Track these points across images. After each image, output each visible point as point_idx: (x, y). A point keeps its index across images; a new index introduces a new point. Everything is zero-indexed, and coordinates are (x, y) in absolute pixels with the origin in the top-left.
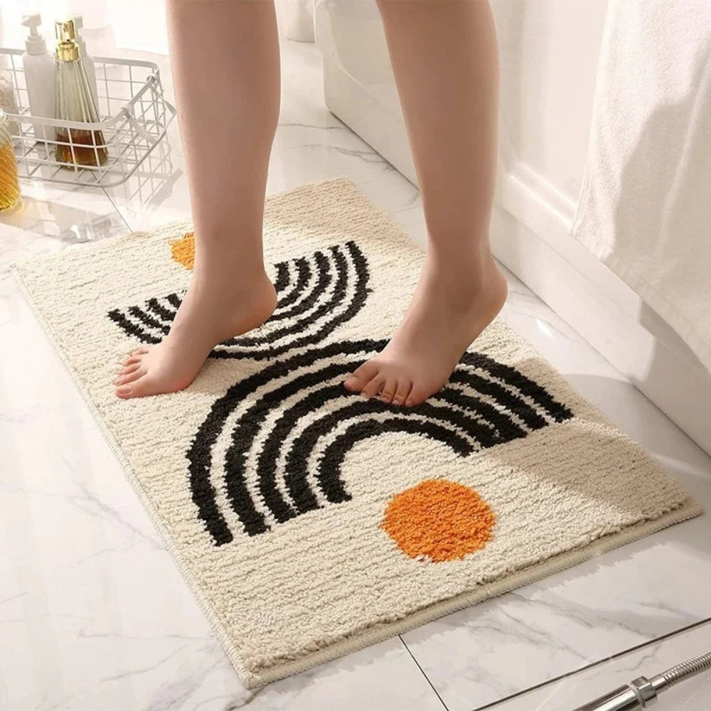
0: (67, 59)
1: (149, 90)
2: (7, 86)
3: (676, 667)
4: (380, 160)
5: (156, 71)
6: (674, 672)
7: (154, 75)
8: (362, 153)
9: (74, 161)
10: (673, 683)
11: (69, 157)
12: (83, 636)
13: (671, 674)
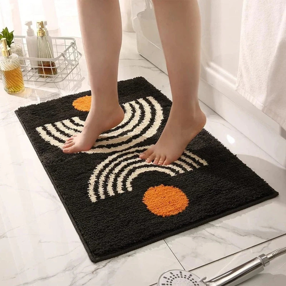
0: (41, 36)
1: (72, 47)
2: (20, 48)
3: (277, 250)
4: (158, 69)
5: (74, 41)
6: (276, 252)
7: (73, 42)
8: (151, 68)
9: (44, 73)
10: (276, 256)
11: (42, 72)
12: (40, 242)
13: (275, 253)
